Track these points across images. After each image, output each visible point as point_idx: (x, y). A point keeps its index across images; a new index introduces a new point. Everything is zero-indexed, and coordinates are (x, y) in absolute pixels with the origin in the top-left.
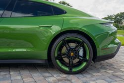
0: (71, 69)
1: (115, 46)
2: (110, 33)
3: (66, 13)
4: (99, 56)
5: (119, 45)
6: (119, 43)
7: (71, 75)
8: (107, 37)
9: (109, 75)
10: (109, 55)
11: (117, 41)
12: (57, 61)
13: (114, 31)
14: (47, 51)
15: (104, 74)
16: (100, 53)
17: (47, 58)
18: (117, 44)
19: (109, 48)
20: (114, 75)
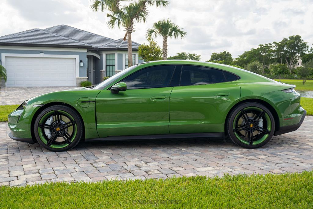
0: (251, 143)
1: (299, 115)
2: (292, 100)
3: (239, 78)
4: (282, 127)
5: (304, 114)
6: (303, 111)
7: (252, 149)
8: (288, 106)
9: (294, 148)
10: (290, 126)
11: (302, 109)
12: (235, 133)
13: (296, 97)
14: (224, 123)
15: (288, 147)
16: (283, 124)
17: (224, 131)
18: (301, 112)
19: (293, 118)
20: (299, 148)
